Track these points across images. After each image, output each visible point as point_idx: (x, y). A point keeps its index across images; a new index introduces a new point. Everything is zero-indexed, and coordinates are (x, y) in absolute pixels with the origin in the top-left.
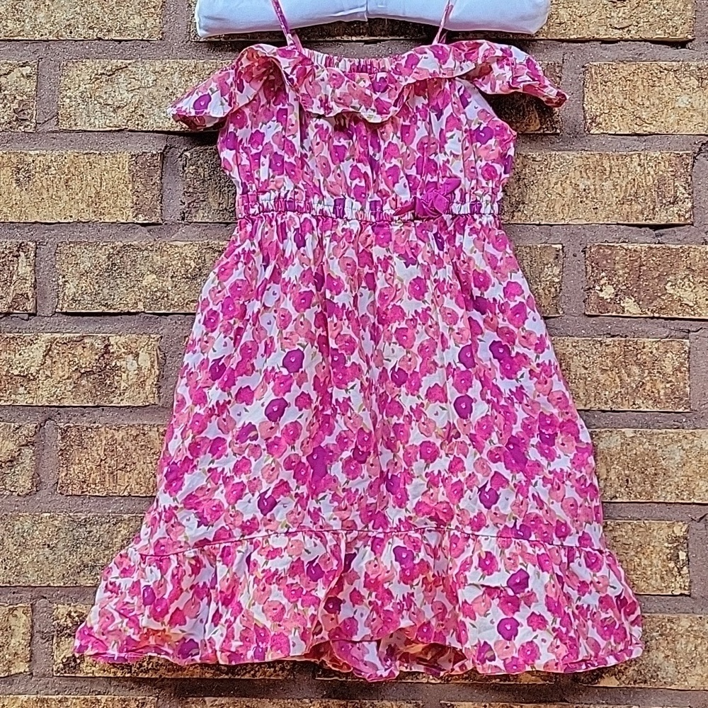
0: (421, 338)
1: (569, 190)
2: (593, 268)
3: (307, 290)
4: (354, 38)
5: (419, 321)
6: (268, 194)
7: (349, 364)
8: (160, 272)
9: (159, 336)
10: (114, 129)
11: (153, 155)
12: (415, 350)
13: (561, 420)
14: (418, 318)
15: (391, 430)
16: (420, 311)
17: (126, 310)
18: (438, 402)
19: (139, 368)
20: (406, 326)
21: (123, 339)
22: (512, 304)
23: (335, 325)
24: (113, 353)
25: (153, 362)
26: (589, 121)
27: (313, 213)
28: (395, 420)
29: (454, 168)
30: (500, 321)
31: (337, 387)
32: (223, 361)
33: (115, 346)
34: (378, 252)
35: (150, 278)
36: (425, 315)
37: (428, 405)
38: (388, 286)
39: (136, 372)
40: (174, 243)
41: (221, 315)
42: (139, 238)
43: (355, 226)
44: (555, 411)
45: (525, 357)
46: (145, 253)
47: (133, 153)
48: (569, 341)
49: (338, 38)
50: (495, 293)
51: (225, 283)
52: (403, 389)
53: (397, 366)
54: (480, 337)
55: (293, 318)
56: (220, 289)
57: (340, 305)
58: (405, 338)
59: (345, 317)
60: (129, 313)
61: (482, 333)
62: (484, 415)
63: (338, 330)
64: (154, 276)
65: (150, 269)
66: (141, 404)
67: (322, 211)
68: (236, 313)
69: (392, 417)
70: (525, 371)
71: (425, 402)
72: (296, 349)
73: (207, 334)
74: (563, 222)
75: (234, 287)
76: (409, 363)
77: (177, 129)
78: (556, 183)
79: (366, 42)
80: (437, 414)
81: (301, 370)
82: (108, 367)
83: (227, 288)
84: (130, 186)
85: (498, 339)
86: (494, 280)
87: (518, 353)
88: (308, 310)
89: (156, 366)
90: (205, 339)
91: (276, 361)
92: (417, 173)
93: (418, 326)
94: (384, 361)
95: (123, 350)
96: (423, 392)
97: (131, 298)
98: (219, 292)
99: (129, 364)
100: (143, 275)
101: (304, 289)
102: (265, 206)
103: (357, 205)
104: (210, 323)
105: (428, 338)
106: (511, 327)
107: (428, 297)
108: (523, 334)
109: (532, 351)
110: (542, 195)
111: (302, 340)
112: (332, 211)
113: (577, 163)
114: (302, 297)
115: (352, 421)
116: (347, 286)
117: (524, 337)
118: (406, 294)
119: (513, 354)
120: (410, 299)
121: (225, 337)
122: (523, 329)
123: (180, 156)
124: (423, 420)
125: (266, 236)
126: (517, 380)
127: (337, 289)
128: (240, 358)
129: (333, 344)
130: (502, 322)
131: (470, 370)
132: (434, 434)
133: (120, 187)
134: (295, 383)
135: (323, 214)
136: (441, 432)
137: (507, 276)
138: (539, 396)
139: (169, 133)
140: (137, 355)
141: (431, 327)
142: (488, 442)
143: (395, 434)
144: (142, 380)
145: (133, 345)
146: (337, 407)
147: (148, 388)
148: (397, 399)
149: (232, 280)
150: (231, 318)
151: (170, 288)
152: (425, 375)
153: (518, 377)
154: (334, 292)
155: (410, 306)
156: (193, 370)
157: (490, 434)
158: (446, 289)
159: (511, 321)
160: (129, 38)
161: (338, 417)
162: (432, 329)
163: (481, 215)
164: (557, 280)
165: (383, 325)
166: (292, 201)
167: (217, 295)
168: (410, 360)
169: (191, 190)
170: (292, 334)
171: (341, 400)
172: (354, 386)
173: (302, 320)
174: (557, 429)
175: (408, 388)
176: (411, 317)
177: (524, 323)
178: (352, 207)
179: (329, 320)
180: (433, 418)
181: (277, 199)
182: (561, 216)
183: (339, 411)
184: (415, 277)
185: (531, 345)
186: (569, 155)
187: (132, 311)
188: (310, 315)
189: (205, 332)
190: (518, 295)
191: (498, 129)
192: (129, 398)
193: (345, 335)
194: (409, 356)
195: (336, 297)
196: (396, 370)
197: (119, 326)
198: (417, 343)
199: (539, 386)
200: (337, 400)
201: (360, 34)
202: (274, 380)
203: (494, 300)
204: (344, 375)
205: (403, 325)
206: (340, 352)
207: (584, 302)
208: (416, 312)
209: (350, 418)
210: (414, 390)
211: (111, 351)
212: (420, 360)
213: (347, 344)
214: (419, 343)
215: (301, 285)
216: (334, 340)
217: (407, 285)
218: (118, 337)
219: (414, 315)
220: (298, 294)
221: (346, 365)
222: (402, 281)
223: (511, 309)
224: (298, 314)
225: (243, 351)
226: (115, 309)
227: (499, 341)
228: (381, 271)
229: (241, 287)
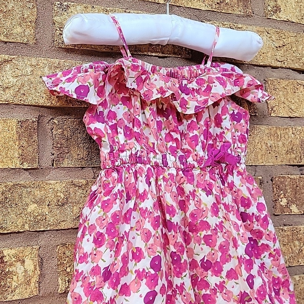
0: (220, 240)
1: (264, 147)
2: (277, 189)
4: (154, 54)
5: (218, 230)
6: (125, 152)
8: (39, 202)
9: (38, 247)
10: (4, 103)
11: (33, 122)
12: (217, 248)
13: (283, 280)
14: (217, 228)
15: (201, 298)
16: (218, 224)
17: (16, 230)
18: (233, 279)
19: (26, 271)
20: (211, 234)
21: (13, 252)
22: (262, 216)
23: (174, 236)
24: (6, 262)
25: (35, 266)
26: (270, 109)
28: (203, 292)
29: (227, 137)
30: (255, 226)
31: (177, 277)
32: (109, 268)
33: (8, 257)
34: (188, 188)
35: (32, 207)
36: (221, 226)
37: (227, 282)
38: (196, 208)
39: (23, 274)
40: (48, 182)
41: (106, 235)
42: (24, 179)
43: (173, 171)
44: (280, 275)
45: (267, 246)
46: (29, 190)
47: (19, 120)
49: (145, 53)
50: (254, 209)
51: (107, 214)
52: (209, 272)
53: (206, 259)
55: (153, 234)
56: (104, 217)
57: (175, 223)
58: (210, 241)
59: (178, 231)
60: (19, 232)
62: (260, 285)
63: (176, 239)
64: (36, 205)
65: (33, 200)
66: (27, 297)
67: (155, 162)
69: (202, 290)
70: (266, 254)
71: (226, 280)
72: (157, 255)
73: (96, 249)
74: (262, 164)
75: (115, 216)
76: (213, 256)
77: (49, 105)
78: (258, 143)
79: (160, 57)
80: (233, 287)
81: (161, 269)
82: (3, 273)
83: (110, 216)
84: (17, 143)
86: (253, 202)
87: (263, 244)
88: (159, 228)
89: (38, 268)
90: (95, 253)
91: (145, 264)
92: (204, 139)
93: (218, 233)
94: (194, 255)
95: (14, 259)
96: (224, 274)
97: (20, 222)
98: (104, 220)
99: (19, 269)
100: (27, 205)
101: (156, 214)
103: (173, 158)
104: (98, 241)
105: (224, 240)
106: (262, 229)
107: (220, 214)
108: (267, 233)
109: (272, 242)
110: (252, 149)
111: (159, 249)
112: (161, 163)
113: (267, 131)
114: (156, 220)
115: (185, 298)
116: (178, 211)
117: (268, 235)
118: (210, 214)
119: (260, 244)
120: (212, 216)
121: (111, 251)
122: (268, 230)
123: (48, 123)
124: (224, 291)
125: (127, 180)
126: (261, 259)
127: (173, 213)
128: (122, 265)
129: (173, 249)
130: (256, 226)
131: (252, 258)
132: (232, 299)
133: (10, 143)
134: (159, 279)
135: (157, 165)
136: (236, 298)
137: (257, 200)
138: (273, 268)
139: (42, 107)
140: (23, 262)
141: (225, 233)
142: (264, 301)
143: (204, 300)
144: (28, 279)
145: (21, 255)
146: (177, 290)
147: (32, 284)
148: (205, 279)
149: (112, 211)
150: (114, 238)
151: (47, 213)
152: (225, 264)
153: (262, 257)
154: (172, 215)
155: (213, 221)
156: (86, 275)
157: (265, 297)
158: (230, 209)
159: (262, 226)
160: (13, 41)
161: (178, 296)
162: (226, 235)
165: (193, 233)
166: (140, 157)
167: (103, 222)
168: (213, 254)
169: (59, 146)
170: (152, 245)
171: (179, 285)
172: (186, 275)
173: (157, 235)
174: (281, 285)
175: (212, 272)
176: (214, 228)
177: (268, 226)
178: (171, 159)
179: (170, 233)
180: (231, 290)
181: (131, 156)
182: (261, 161)
183: (178, 292)
184: (212, 203)
185: (271, 239)
186: (263, 128)
187: (21, 231)
188: (160, 231)
189: (94, 248)
190: (264, 210)
191: (244, 114)
192: (19, 294)
193: (179, 242)
194: (213, 252)
195: (173, 218)
196: (205, 261)
198: (218, 244)
199: (274, 262)
200: (176, 285)
201: (157, 52)
202: (146, 278)
203: (253, 214)
204: (180, 268)
205: (209, 233)
206: (177, 254)
207: (273, 208)
208: (216, 224)
209: (184, 296)
210: (217, 273)
211: (5, 261)
212: (220, 254)
213: (180, 248)
214: (219, 243)
215: (155, 212)
216: (173, 247)
217: (210, 208)
218: (10, 250)
219: (215, 226)
220: (153, 218)
221: (181, 262)
222: (206, 205)
223: (262, 219)
224: (155, 231)
225: (123, 260)
226: (8, 230)
227: (251, 237)
228: (191, 199)
229: (118, 216)
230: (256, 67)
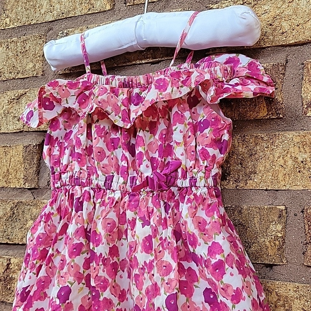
0: (147, 283)
1: (290, 162)
3: (79, 242)
4: (143, 62)
5: (146, 270)
6: (66, 174)
7: (101, 299)
10: (17, 131)
11: (34, 146)
12: (143, 292)
14: (146, 267)
16: (148, 262)
17: (17, 242)
20: (139, 273)
22: (213, 261)
23: (94, 269)
24: (11, 269)
26: (306, 106)
27: (92, 186)
29: (176, 153)
30: (206, 273)
32: (29, 289)
34: (130, 215)
36: (151, 265)
38: (133, 240)
40: (43, 201)
41: (31, 256)
42: (27, 197)
43: (117, 195)
45: (225, 305)
46: (29, 207)
47: (24, 145)
48: (291, 286)
49: (134, 62)
50: (201, 250)
51: (34, 235)
53: (135, 303)
54: (196, 284)
55: (67, 262)
57: (98, 254)
58: (138, 282)
59: (101, 263)
61: (198, 281)
63: (96, 273)
64: (32, 222)
67: (97, 185)
68: (38, 256)
72: (66, 285)
73: (25, 269)
75: (38, 238)
76: (141, 301)
78: (279, 157)
79: (153, 63)
81: (67, 302)
82: (8, 278)
83: (35, 238)
84: (23, 165)
85: (209, 287)
86: (200, 240)
87: (222, 301)
88: (78, 257)
90: (25, 272)
91: (54, 293)
93: (145, 274)
95: (16, 267)
97: (20, 235)
98: (31, 241)
100: (27, 220)
101: (76, 241)
102: (64, 182)
103: (121, 180)
104: (27, 261)
105: (151, 284)
106: (214, 279)
108: (222, 286)
109: (230, 301)
111: (71, 279)
112: (103, 185)
113: (297, 140)
114: (74, 247)
116: (104, 240)
117: (223, 289)
118: (140, 248)
119: (219, 301)
120: (142, 252)
121: (30, 272)
122: (222, 282)
125: (62, 202)
127: (98, 242)
128: (37, 289)
129: (93, 284)
130: (208, 274)
133: (18, 166)
135: (98, 188)
137: (212, 237)
141: (153, 275)
149: (38, 233)
150: (34, 260)
154: (95, 244)
155: (141, 258)
158: (165, 246)
159: (213, 274)
160: (27, 76)
163: (197, 188)
164: (280, 235)
165: (132, 269)
166: (78, 179)
168: (141, 299)
170: (66, 273)
173: (72, 264)
176: (141, 267)
177: (222, 278)
178: (118, 181)
179: (91, 264)
181: (71, 177)
182: (283, 183)
184: (147, 235)
185: (228, 296)
186: (290, 135)
187: (20, 243)
188: (80, 260)
189: (24, 267)
190: (219, 254)
191: (213, 120)
193: (101, 277)
194: (141, 296)
195: (96, 248)
196: (135, 305)
197: (16, 252)
201: (147, 58)
202: (51, 307)
203: (201, 256)
204: (99, 306)
205: (137, 272)
206: (97, 289)
207: (304, 254)
208: (145, 262)
211: (11, 267)
212: (146, 300)
213: (102, 283)
214: (146, 287)
215: (75, 239)
216: (94, 280)
217: (141, 241)
218: (14, 259)
219: (144, 265)
220: (72, 245)
221: (100, 299)
222: (138, 237)
223: (212, 265)
224: (71, 259)
225: (38, 283)
226: (12, 241)
227: (210, 288)
228: (129, 229)
229: (41, 238)
230: (287, 48)
